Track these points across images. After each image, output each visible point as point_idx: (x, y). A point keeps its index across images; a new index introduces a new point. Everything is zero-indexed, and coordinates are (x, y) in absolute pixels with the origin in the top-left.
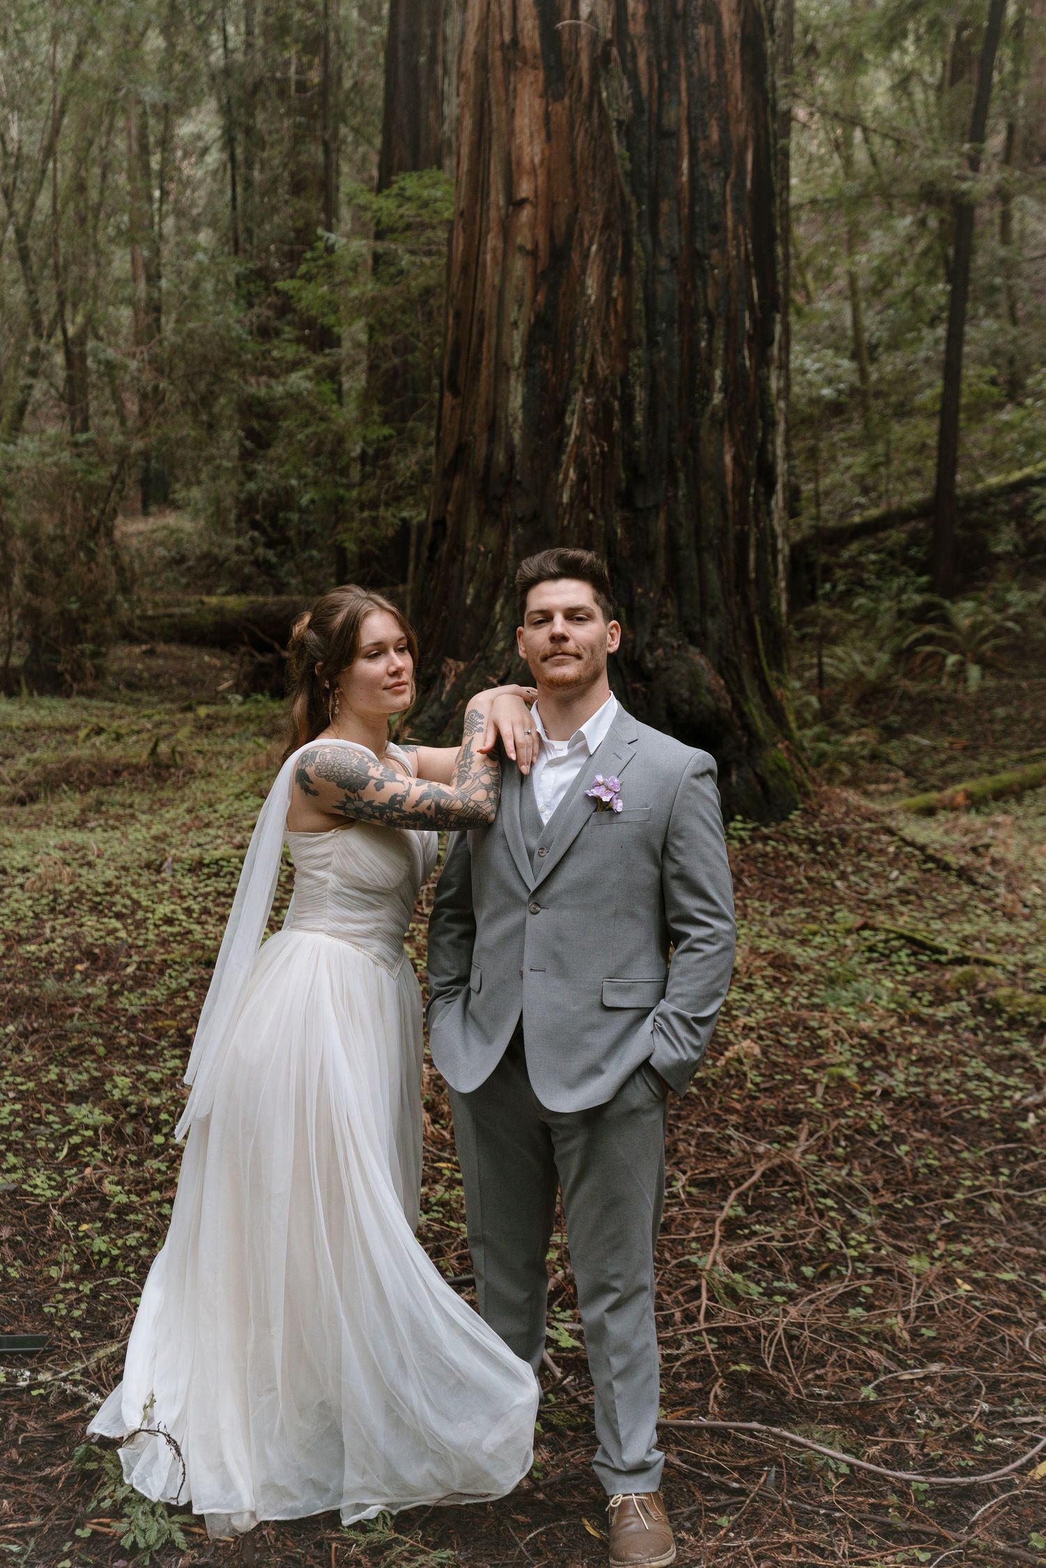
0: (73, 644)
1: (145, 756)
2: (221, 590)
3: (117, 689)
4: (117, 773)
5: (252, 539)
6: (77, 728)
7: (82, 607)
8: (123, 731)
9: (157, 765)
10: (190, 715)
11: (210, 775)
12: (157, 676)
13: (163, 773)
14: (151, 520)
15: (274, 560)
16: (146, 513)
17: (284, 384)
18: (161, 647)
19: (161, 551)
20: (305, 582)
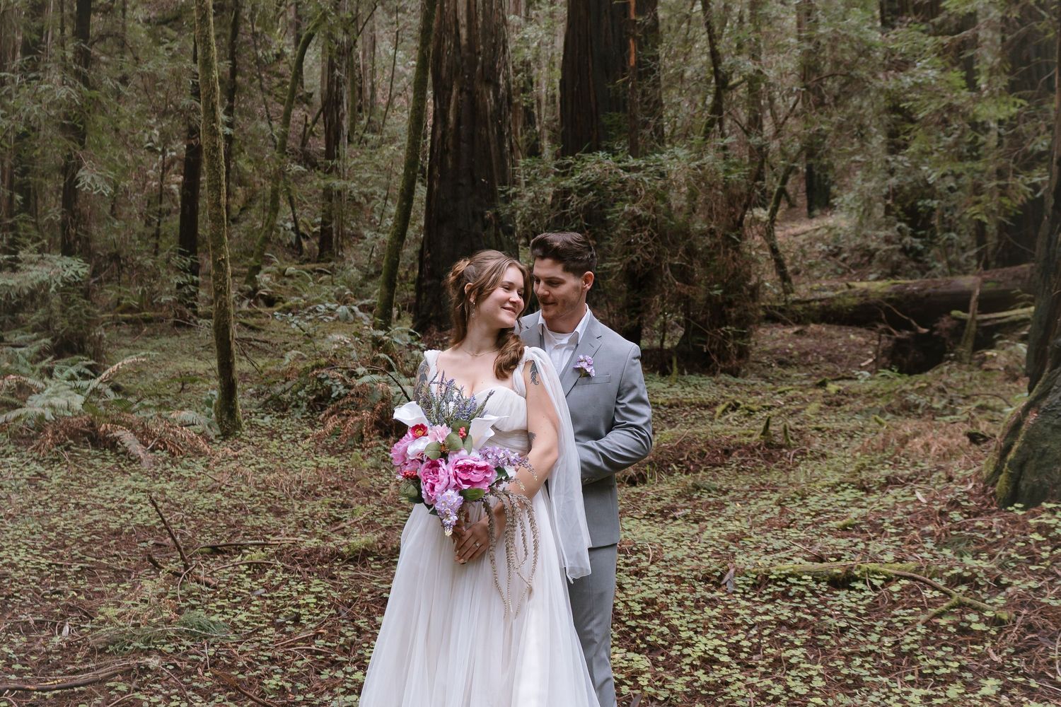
0: (719, 327)
1: (757, 437)
2: (872, 276)
3: (770, 366)
4: (727, 453)
5: (899, 230)
6: (716, 404)
7: (725, 293)
8: (755, 407)
9: (769, 445)
10: (821, 391)
11: (824, 455)
12: (806, 354)
13: (775, 453)
14: (815, 221)
15: (921, 247)
16: (811, 216)
17: (912, 76)
18: (813, 327)
19: (820, 246)
20: (950, 264)
